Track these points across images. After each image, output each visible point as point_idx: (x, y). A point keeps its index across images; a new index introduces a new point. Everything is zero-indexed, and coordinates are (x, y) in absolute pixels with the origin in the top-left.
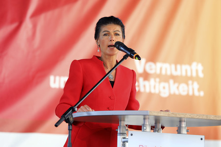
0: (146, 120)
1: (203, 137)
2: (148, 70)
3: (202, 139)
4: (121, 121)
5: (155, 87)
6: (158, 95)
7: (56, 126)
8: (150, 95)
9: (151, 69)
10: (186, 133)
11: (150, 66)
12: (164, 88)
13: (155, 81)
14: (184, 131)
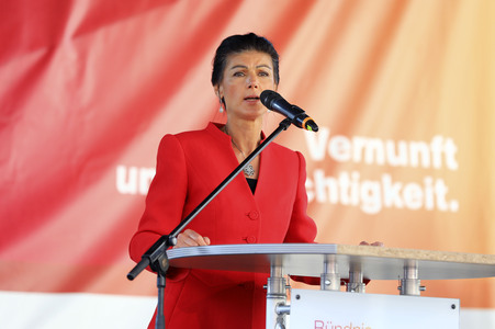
0: (329, 265)
1: (457, 302)
2: (335, 154)
3: (453, 307)
4: (274, 266)
5: (349, 192)
6: (358, 209)
7: (130, 277)
8: (340, 208)
9: (341, 152)
10: (419, 293)
11: (340, 144)
12: (370, 193)
13: (351, 178)
14: (414, 289)
